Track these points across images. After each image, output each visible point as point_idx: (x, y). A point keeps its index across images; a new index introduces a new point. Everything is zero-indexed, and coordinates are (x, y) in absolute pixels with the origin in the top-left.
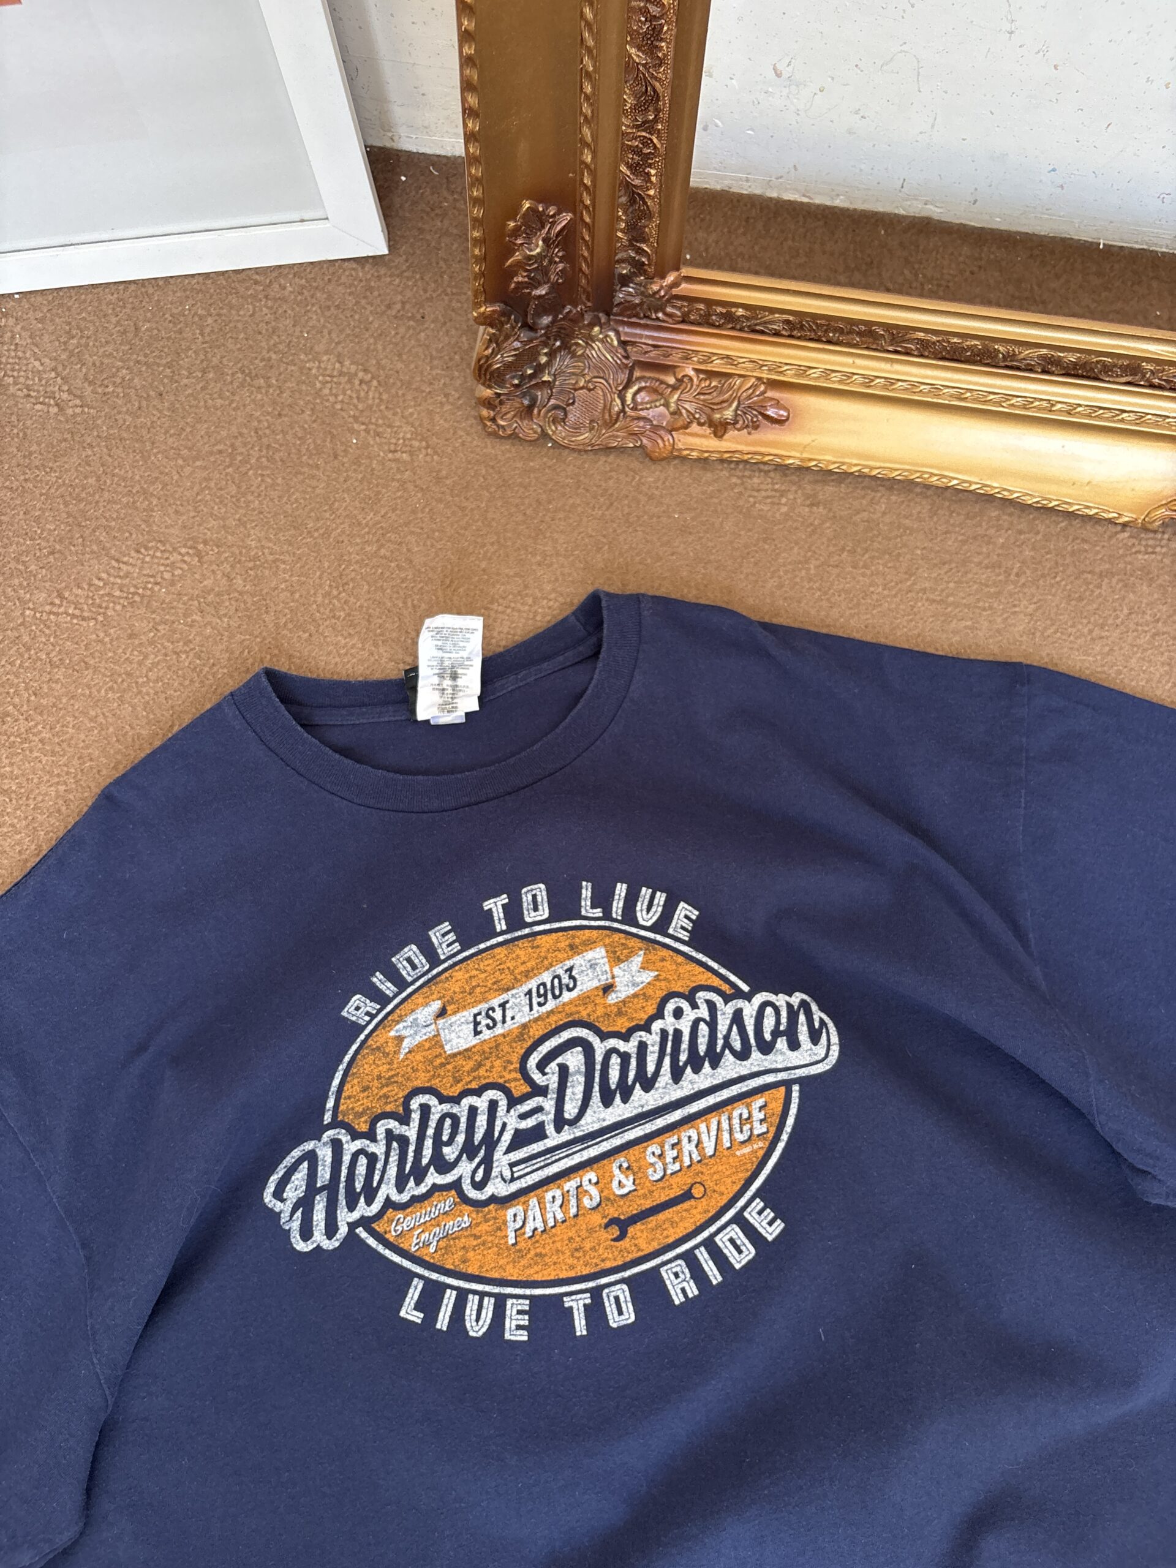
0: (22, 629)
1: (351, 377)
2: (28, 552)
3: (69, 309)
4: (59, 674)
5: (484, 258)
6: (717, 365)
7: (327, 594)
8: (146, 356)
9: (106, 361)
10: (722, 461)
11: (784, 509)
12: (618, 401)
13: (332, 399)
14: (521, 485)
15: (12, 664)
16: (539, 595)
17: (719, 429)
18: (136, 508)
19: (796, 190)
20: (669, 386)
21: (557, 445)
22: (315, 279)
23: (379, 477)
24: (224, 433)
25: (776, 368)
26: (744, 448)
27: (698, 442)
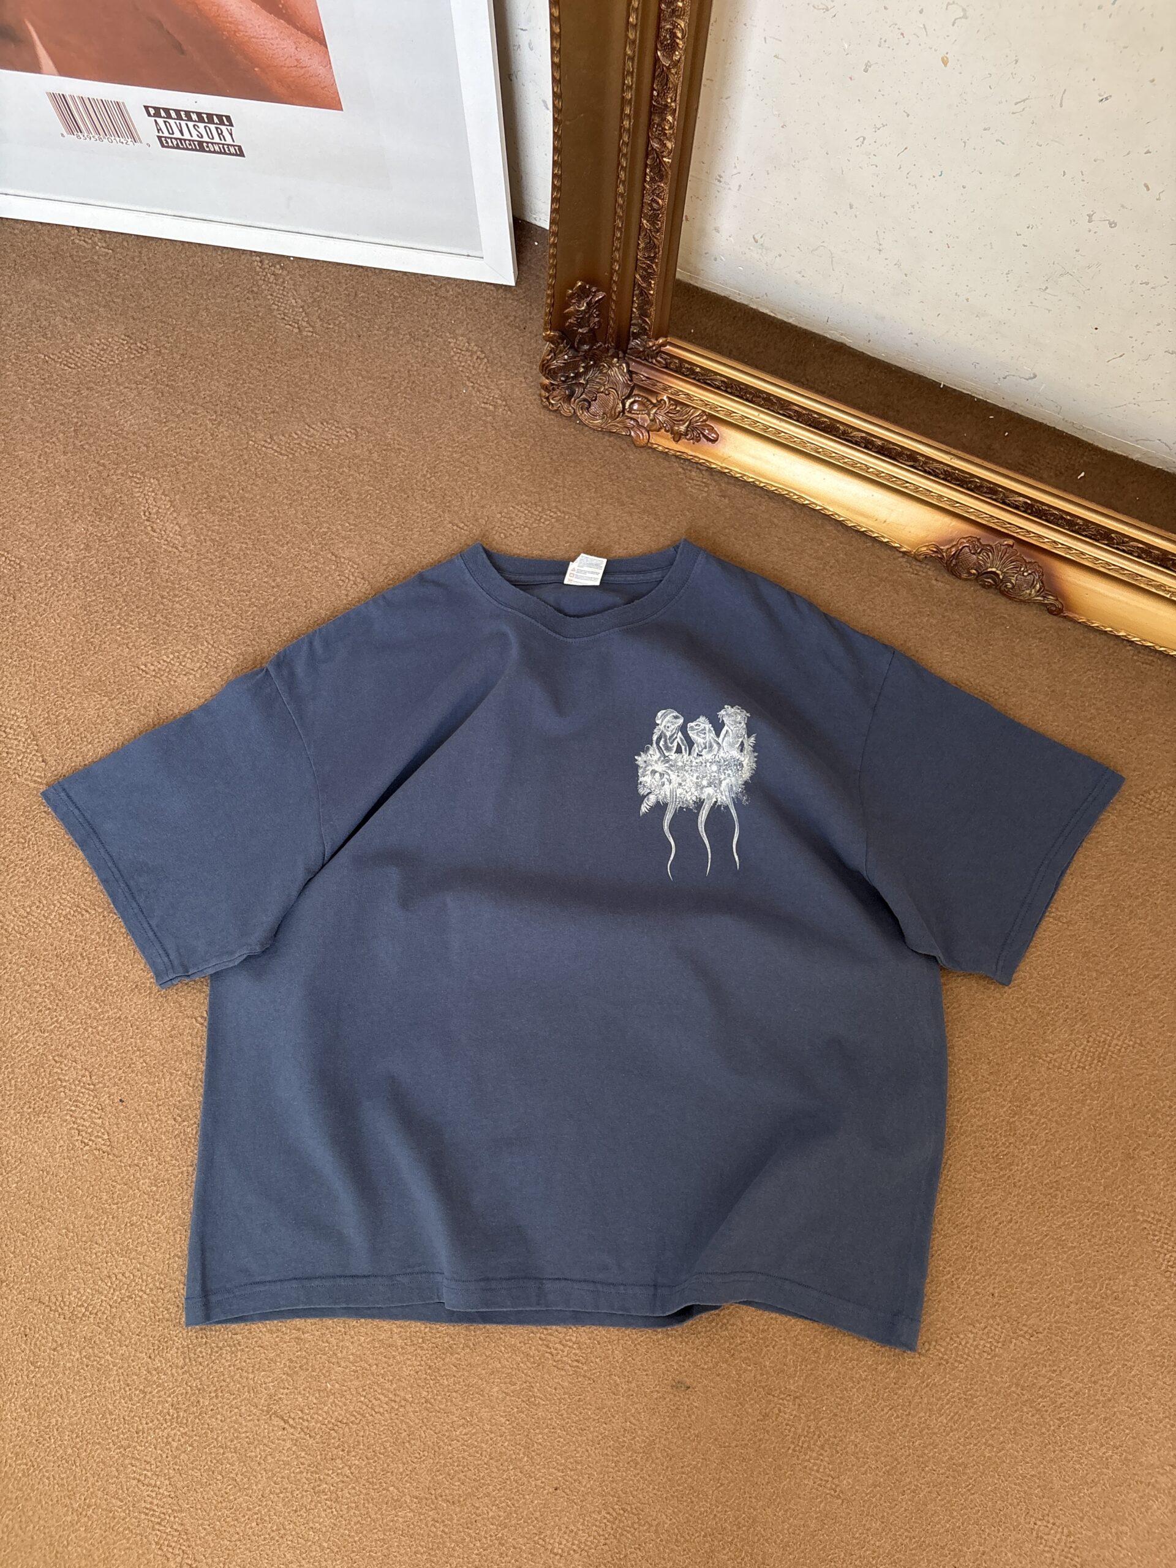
0: (245, 451)
1: (473, 353)
2: (259, 409)
3: (320, 274)
4: (259, 482)
5: (553, 305)
6: (682, 398)
7: (425, 476)
8: (357, 312)
9: (333, 309)
10: (677, 457)
11: (705, 495)
12: (621, 405)
13: (458, 363)
14: (554, 441)
15: (234, 469)
16: (546, 507)
17: (677, 437)
18: (328, 399)
20: (652, 403)
21: (582, 423)
23: (473, 416)
24: (390, 368)
25: (714, 407)
26: (690, 453)
27: (663, 442)
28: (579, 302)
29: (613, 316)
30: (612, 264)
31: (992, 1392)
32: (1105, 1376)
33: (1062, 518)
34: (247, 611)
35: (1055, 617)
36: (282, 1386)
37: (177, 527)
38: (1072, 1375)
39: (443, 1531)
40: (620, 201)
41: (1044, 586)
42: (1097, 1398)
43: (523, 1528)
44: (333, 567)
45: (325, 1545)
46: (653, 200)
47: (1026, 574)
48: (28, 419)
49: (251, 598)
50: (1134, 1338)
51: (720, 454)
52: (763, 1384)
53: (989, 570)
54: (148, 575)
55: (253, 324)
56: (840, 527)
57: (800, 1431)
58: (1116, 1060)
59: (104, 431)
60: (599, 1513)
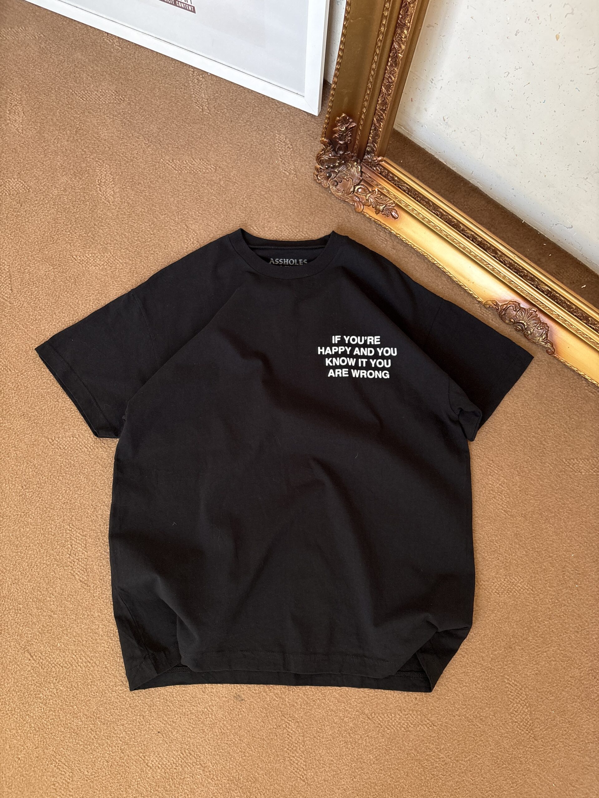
0: (158, 163)
1: (286, 144)
2: (171, 144)
3: (221, 85)
4: (160, 180)
6: (385, 191)
7: (243, 199)
8: (234, 109)
9: (222, 104)
10: (375, 222)
11: (384, 245)
12: (353, 188)
13: (277, 148)
14: (315, 198)
15: (150, 171)
16: (301, 230)
17: (378, 211)
18: (207, 148)
19: (443, 159)
20: (369, 191)
21: (331, 193)
22: (293, 112)
23: (277, 175)
24: (242, 141)
25: (400, 201)
26: (382, 222)
27: (370, 212)
28: (342, 125)
29: (358, 138)
30: (362, 108)
31: (400, 750)
32: (463, 759)
33: (565, 303)
34: (135, 243)
35: (550, 356)
36: (35, 638)
37: (112, 192)
38: (446, 753)
39: (94, 737)
40: (372, 72)
41: (547, 337)
42: (456, 769)
43: (135, 747)
44: (184, 232)
45: (33, 725)
46: (390, 77)
47: (539, 328)
48: (55, 119)
49: (139, 237)
50: (485, 744)
51: (397, 226)
52: (282, 710)
53: (521, 321)
54: (90, 212)
55: (180, 101)
56: (449, 280)
57: (293, 740)
58: (517, 594)
59: (90, 135)
60: (177, 751)
